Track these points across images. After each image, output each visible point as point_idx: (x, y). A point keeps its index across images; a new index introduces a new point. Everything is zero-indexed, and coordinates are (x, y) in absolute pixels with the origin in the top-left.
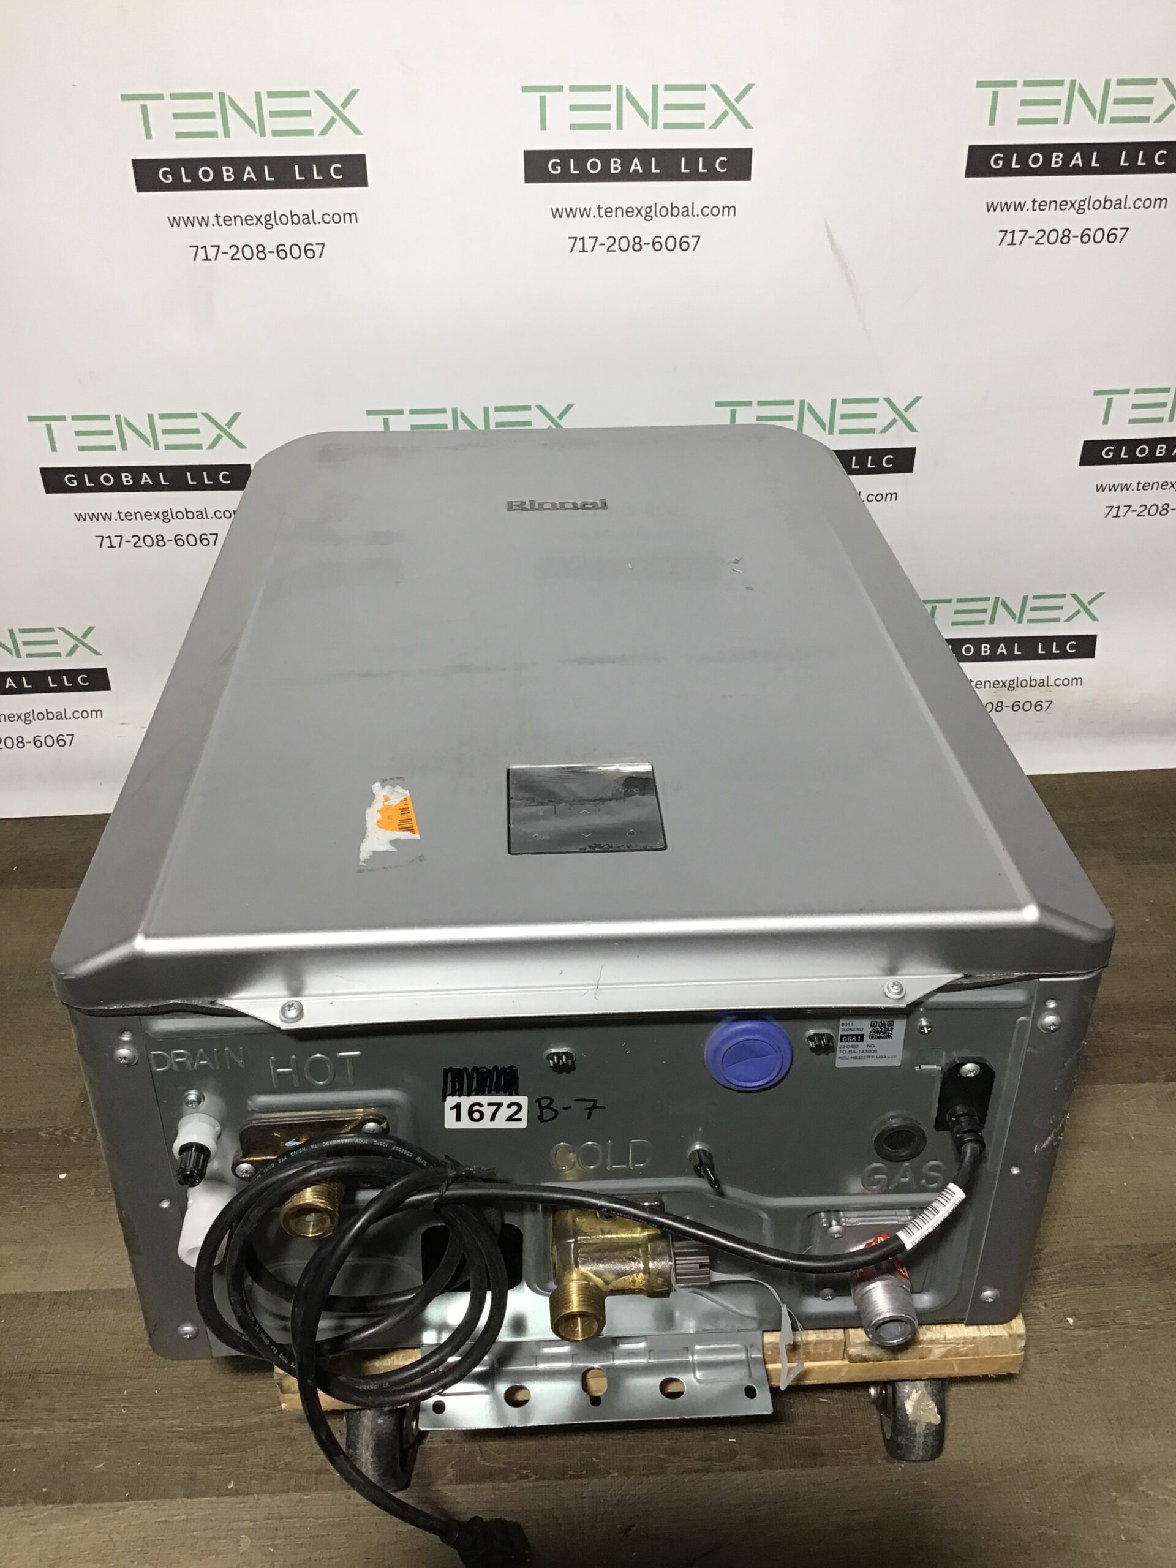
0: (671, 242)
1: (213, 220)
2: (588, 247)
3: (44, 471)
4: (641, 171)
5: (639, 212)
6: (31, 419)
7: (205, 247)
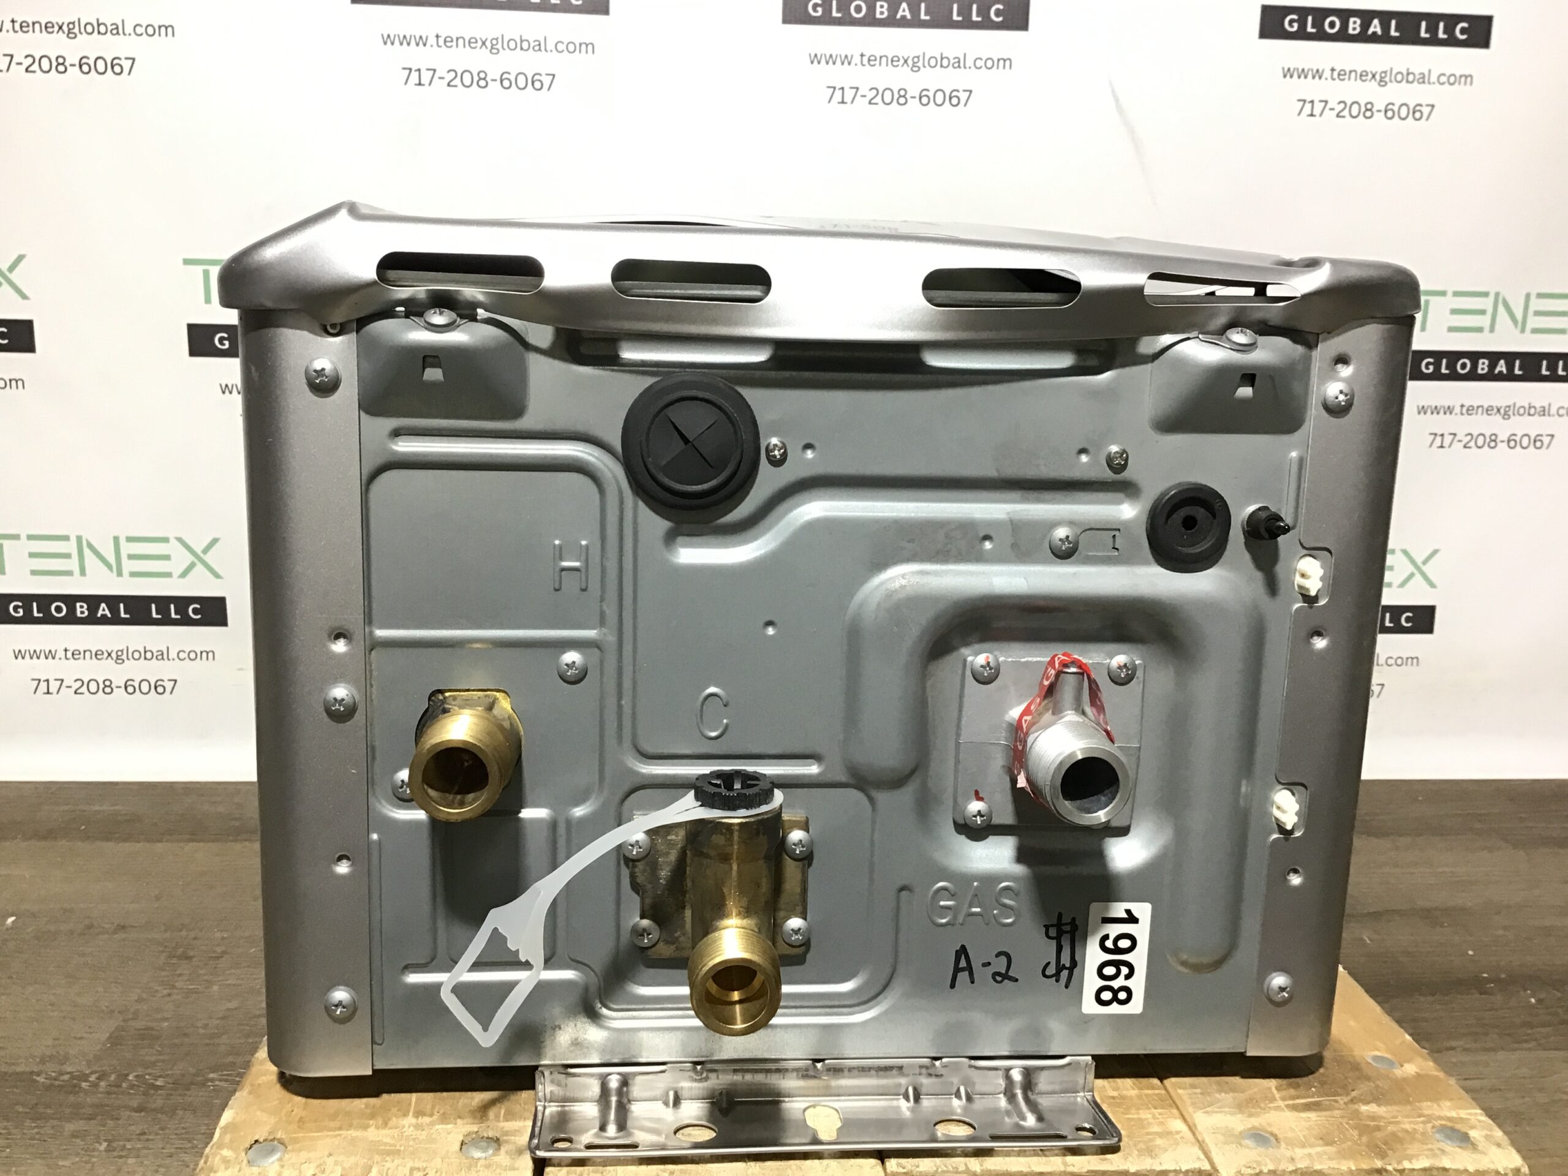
0: (939, 97)
1: (432, 40)
2: (848, 99)
3: (192, 328)
4: (909, 17)
5: (906, 61)
6: (187, 262)
7: (419, 70)
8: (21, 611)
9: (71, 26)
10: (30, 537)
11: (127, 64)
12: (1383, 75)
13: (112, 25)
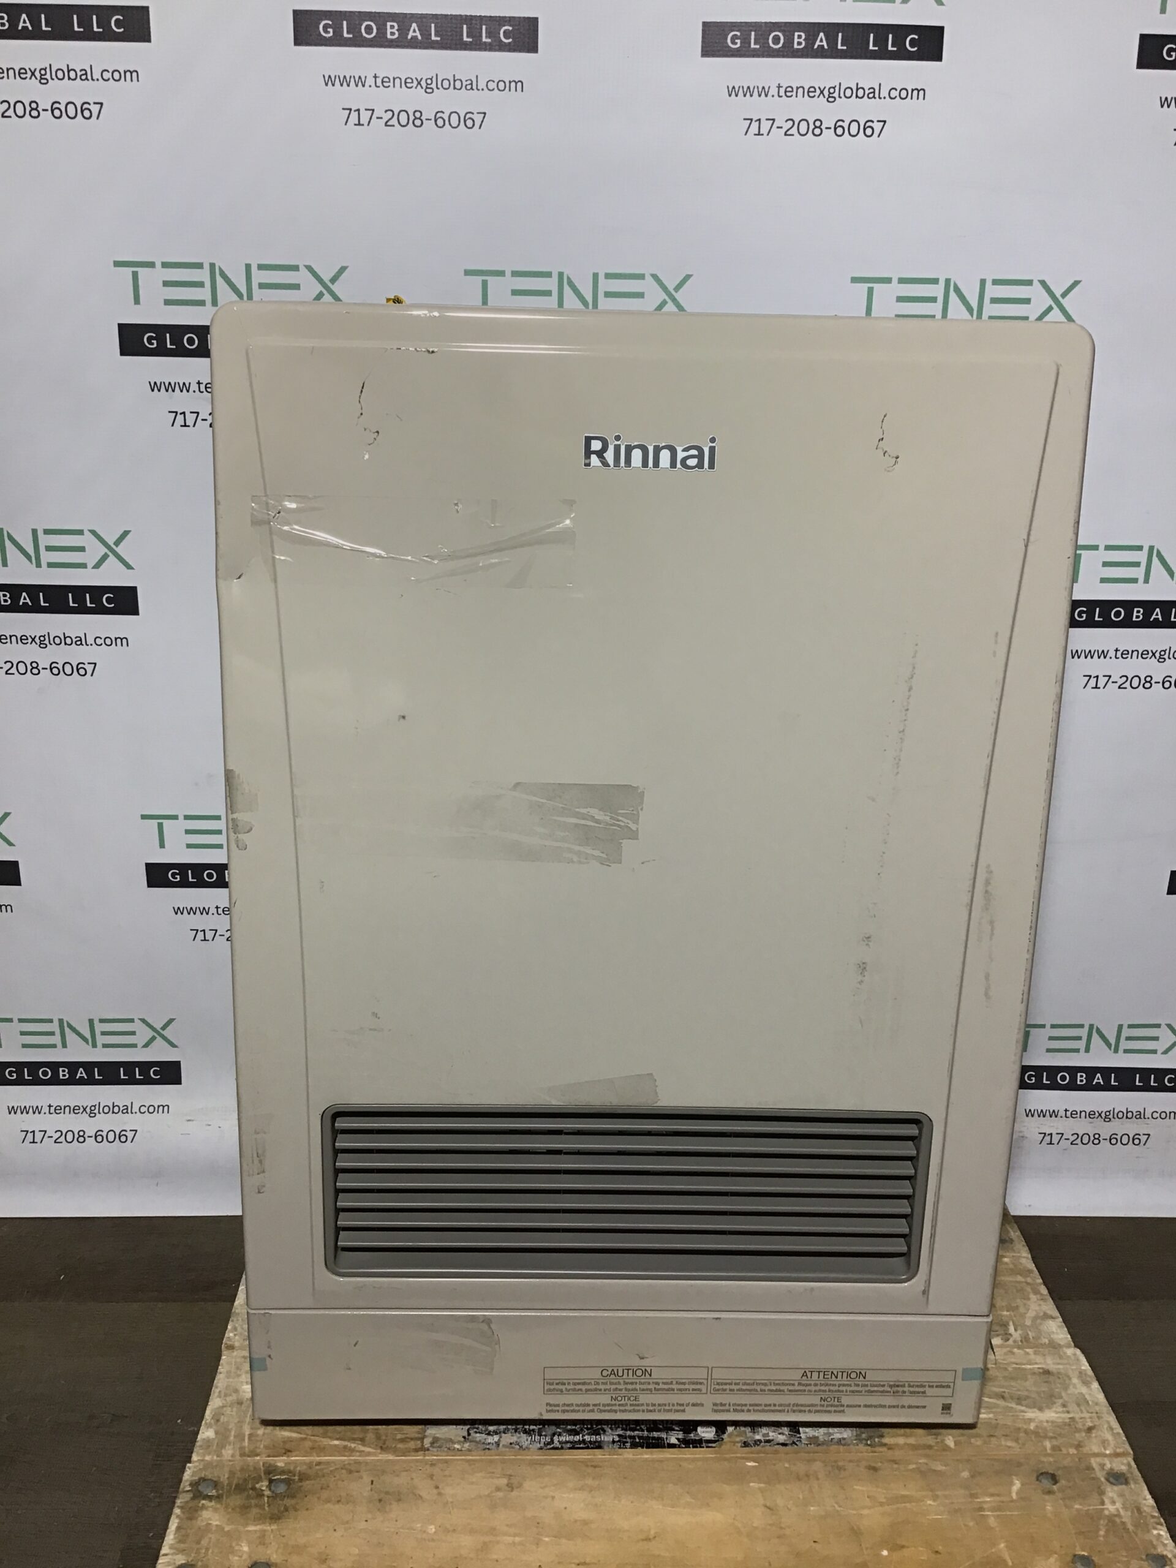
8: (15, 1075)
9: (42, 639)
10: (21, 1020)
11: (89, 668)
12: (1163, 653)
13: (76, 638)
